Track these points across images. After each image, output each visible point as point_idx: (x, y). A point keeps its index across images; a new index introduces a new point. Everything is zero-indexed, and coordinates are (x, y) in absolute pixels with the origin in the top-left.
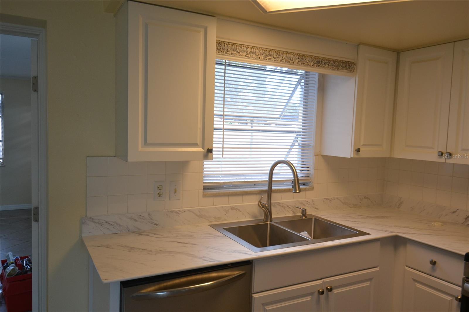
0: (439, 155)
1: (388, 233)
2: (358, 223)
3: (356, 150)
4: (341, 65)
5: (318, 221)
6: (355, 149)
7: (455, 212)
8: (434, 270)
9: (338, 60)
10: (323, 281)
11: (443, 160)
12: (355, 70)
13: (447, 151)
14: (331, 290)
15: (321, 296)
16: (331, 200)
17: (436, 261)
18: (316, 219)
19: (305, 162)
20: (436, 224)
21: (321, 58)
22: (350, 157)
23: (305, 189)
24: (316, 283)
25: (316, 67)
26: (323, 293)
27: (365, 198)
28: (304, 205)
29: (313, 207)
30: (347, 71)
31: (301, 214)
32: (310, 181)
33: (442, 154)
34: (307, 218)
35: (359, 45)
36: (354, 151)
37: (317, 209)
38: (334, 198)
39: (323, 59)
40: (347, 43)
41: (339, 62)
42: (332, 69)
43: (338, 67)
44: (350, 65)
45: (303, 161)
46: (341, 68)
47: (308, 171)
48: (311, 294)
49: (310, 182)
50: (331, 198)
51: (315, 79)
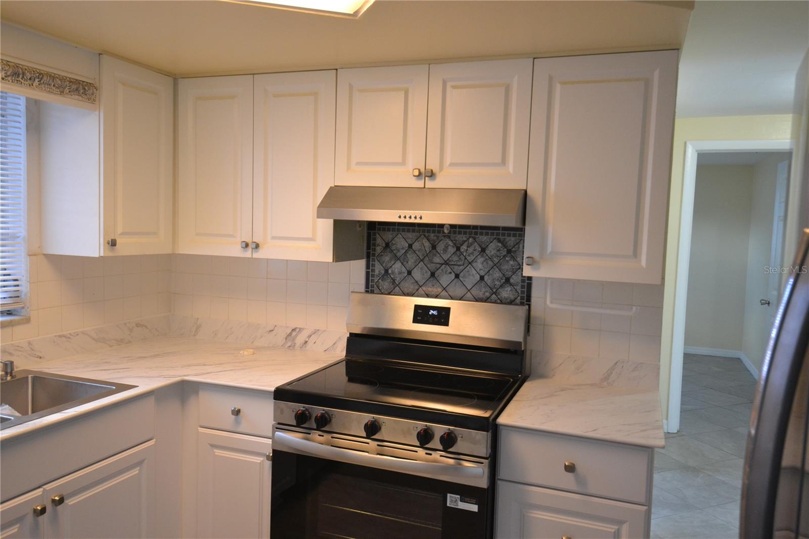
0: (242, 247)
1: (169, 380)
2: (118, 372)
3: (108, 243)
4: (66, 85)
5: (39, 380)
6: (106, 242)
7: (272, 331)
8: (237, 422)
9: (59, 75)
10: (44, 489)
11: (248, 254)
12: (97, 99)
13: (254, 241)
14: (62, 500)
15: (41, 518)
16: (69, 338)
17: (240, 408)
18: (34, 377)
19: (9, 269)
20: (246, 353)
21: (21, 66)
22: (97, 256)
23: (11, 322)
24: (30, 496)
25: (12, 82)
26: (43, 511)
27: (137, 327)
28: (10, 354)
29: (30, 355)
30: (81, 98)
31: (3, 373)
32: (22, 306)
33: (247, 245)
34: (17, 378)
35: (101, 54)
36: (104, 245)
37: (41, 358)
38: (75, 333)
39: (26, 69)
40: (76, 47)
41: (63, 79)
42: (49, 91)
43: (62, 89)
44: (86, 88)
45: (5, 268)
46: (67, 90)
47: (18, 286)
48: (20, 520)
49: (23, 308)
50: (70, 334)
51: (19, 107)
